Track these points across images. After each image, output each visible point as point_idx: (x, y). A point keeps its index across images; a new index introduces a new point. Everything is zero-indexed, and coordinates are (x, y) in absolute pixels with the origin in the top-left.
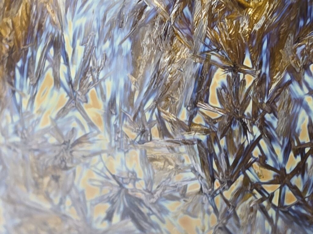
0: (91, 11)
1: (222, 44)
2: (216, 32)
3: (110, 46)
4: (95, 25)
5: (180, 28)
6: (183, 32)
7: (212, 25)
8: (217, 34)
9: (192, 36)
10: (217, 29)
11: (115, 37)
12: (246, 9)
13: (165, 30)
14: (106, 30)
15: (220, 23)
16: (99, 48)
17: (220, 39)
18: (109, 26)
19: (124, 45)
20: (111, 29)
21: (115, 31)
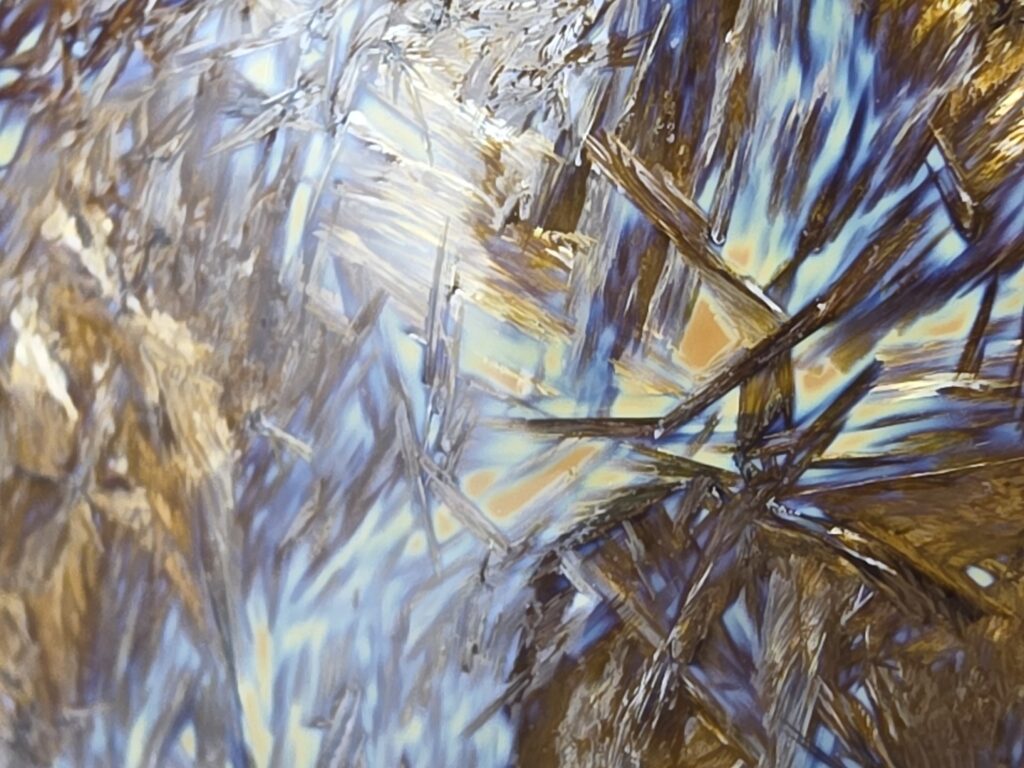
0: (345, 594)
1: (884, 754)
2: (860, 707)
3: (425, 737)
4: (363, 650)
5: (712, 684)
6: (725, 697)
7: (842, 678)
8: (863, 713)
9: (762, 718)
10: (861, 695)
11: (447, 703)
12: (983, 620)
13: (648, 686)
14: (411, 673)
15: (877, 672)
16: (382, 741)
17: (876, 732)
18: (421, 658)
19: (481, 737)
20: (427, 672)
21: (445, 681)
